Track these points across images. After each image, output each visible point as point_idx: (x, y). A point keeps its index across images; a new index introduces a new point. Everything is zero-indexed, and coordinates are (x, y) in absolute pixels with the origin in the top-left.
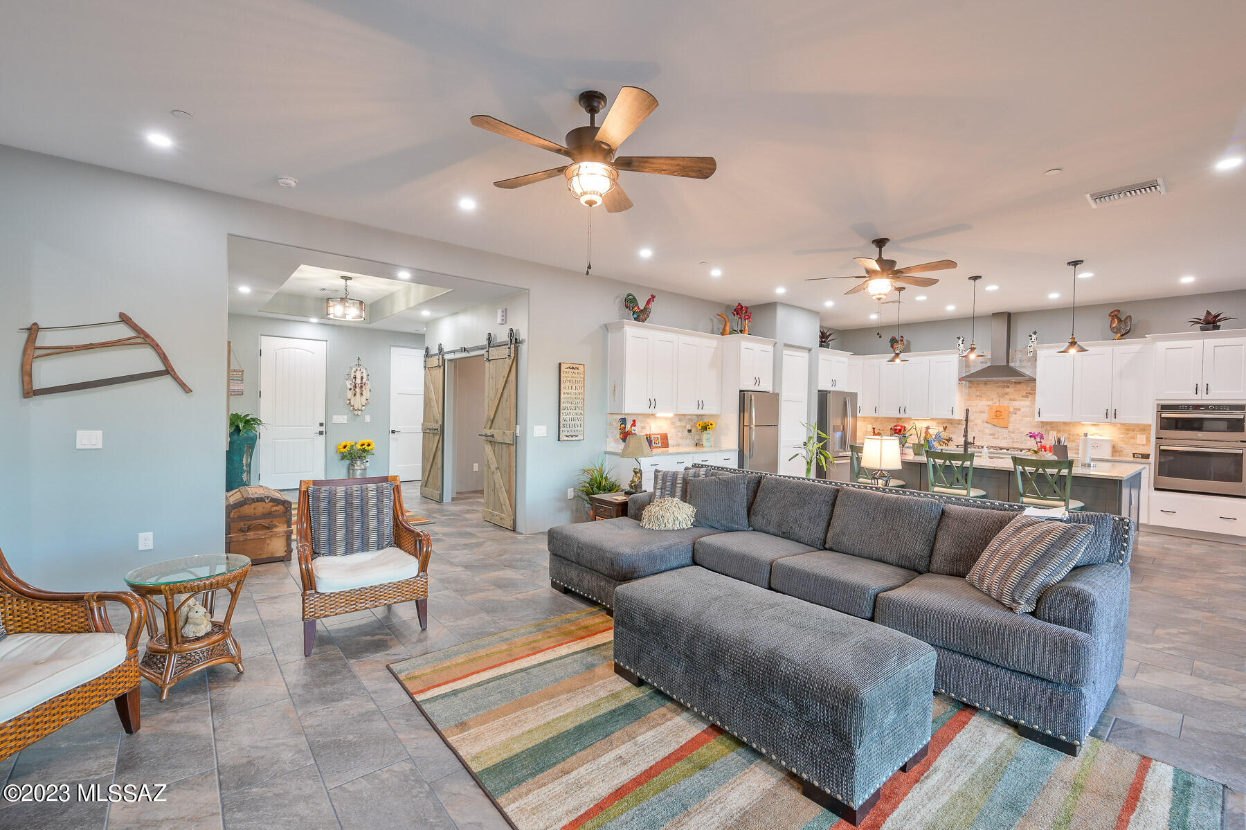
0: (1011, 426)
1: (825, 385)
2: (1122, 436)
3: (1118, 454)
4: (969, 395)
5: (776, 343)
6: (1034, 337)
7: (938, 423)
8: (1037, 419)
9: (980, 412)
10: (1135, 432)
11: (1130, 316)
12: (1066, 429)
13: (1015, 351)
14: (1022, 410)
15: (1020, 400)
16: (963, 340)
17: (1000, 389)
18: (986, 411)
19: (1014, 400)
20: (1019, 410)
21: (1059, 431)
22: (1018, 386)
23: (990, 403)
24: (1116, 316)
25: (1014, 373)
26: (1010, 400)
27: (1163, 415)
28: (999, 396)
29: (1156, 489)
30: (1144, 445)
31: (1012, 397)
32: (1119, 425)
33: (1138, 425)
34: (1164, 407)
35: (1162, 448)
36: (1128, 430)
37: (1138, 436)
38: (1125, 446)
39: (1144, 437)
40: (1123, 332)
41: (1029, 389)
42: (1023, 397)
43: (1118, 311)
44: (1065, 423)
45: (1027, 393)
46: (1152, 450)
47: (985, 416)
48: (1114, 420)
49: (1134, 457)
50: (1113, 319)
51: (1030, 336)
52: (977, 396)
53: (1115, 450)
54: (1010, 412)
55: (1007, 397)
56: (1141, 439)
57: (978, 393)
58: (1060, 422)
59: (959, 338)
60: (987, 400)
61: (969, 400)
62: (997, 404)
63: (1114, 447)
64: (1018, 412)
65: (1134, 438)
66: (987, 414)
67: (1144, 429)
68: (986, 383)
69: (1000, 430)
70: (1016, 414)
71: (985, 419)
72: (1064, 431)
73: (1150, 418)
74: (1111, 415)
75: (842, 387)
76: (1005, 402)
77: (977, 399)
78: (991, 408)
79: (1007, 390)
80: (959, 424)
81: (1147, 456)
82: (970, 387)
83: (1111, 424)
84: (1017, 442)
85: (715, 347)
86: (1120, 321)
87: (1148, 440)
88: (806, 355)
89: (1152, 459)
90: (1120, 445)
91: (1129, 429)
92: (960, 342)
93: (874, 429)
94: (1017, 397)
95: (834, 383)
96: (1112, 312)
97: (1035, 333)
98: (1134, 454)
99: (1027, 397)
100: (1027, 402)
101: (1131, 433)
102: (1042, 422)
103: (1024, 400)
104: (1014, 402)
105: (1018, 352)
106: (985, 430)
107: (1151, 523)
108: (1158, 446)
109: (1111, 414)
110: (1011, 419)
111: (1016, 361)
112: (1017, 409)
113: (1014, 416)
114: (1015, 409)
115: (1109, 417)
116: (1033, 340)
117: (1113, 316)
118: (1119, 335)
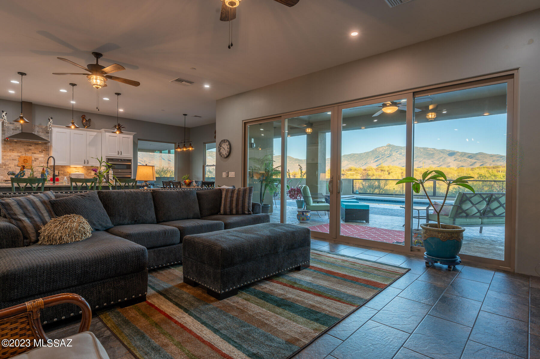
2: (86, 172)
4: (5, 148)
6: (51, 120)
9: (13, 160)
11: (90, 120)
12: (63, 169)
13: (35, 126)
14: (40, 159)
15: (38, 154)
16: (6, 114)
17: (26, 146)
18: (17, 159)
19: (35, 153)
20: (38, 159)
22: (37, 146)
23: (20, 155)
28: (25, 151)
31: (33, 152)
34: (109, 160)
36: (88, 169)
40: (88, 125)
41: (43, 148)
42: (40, 152)
43: (85, 116)
44: (62, 166)
45: (42, 150)
47: (16, 163)
51: (49, 119)
52: (11, 150)
54: (32, 160)
55: (30, 152)
59: (2, 111)
60: (18, 152)
62: (24, 156)
64: (37, 160)
66: (17, 161)
68: (16, 143)
76: (29, 154)
77: (10, 152)
78: (20, 158)
79: (31, 147)
86: (86, 121)
92: (4, 114)
97: (52, 118)
99: (42, 152)
100: (42, 155)
103: (40, 154)
104: (35, 155)
105: (36, 127)
110: (33, 164)
111: (35, 132)
112: (36, 159)
113: (35, 162)
114: (35, 159)
115: (85, 163)
116: (51, 122)
117: (83, 118)
118: (86, 127)
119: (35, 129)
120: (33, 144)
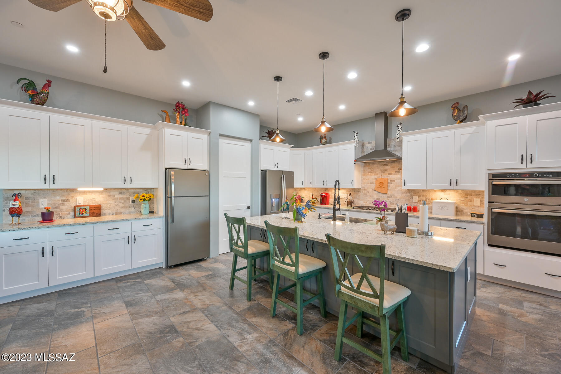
0: (389, 193)
1: (267, 166)
2: (463, 199)
3: (460, 213)
4: (364, 171)
5: (210, 133)
6: (400, 127)
7: (347, 191)
8: (403, 187)
9: (371, 183)
10: (472, 196)
11: (467, 106)
12: (423, 194)
13: (391, 140)
14: (396, 181)
15: (394, 174)
16: (357, 134)
17: (382, 167)
18: (374, 183)
19: (391, 174)
21: (419, 196)
22: (393, 164)
23: (376, 177)
24: (456, 107)
25: (390, 154)
26: (388, 174)
27: (494, 183)
28: (382, 172)
29: (489, 245)
30: (479, 206)
31: (389, 172)
32: (460, 191)
33: (475, 191)
34: (494, 176)
35: (494, 210)
36: (467, 195)
37: (475, 199)
38: (465, 208)
39: (479, 200)
40: (462, 118)
41: (398, 166)
42: (396, 172)
43: (458, 103)
44: (423, 190)
45: (398, 169)
46: (485, 211)
47: (373, 186)
48: (456, 188)
49: (472, 216)
50: (454, 110)
51: (398, 126)
52: (369, 172)
53: (458, 211)
54: (388, 183)
55: (387, 172)
56: (477, 201)
57: (369, 170)
58: (419, 190)
59: (354, 132)
60: (375, 175)
61: (364, 175)
62: (380, 178)
63: (457, 208)
64: (393, 183)
65: (471, 201)
66: (374, 185)
67: (478, 194)
68: (373, 163)
69: (383, 195)
70: (392, 184)
71: (374, 188)
72: (423, 196)
73: (483, 186)
74: (454, 184)
75: (282, 168)
76: (385, 176)
77: (369, 175)
78: (377, 180)
79: (387, 167)
80: (359, 191)
81: (481, 216)
82: (364, 166)
83: (454, 190)
84: (393, 204)
85: (148, 133)
86: (459, 110)
87: (482, 202)
88: (248, 144)
89: (485, 219)
90: (462, 206)
91: (469, 194)
92: (356, 134)
93: (313, 195)
94: (392, 172)
95: (276, 165)
96: (454, 105)
97: (400, 124)
98: (472, 214)
99: (399, 172)
100: (399, 176)
101: (469, 198)
102: (408, 190)
103: (397, 175)
104: (391, 176)
106: (374, 196)
107: (486, 274)
108: (490, 209)
109: (454, 182)
110: (389, 188)
111: (391, 147)
112: (393, 181)
113: (391, 185)
114: (391, 181)
115: (452, 185)
116: (399, 129)
117: (454, 108)
118: (459, 121)
119: (391, 143)
120: (389, 163)
